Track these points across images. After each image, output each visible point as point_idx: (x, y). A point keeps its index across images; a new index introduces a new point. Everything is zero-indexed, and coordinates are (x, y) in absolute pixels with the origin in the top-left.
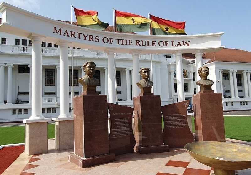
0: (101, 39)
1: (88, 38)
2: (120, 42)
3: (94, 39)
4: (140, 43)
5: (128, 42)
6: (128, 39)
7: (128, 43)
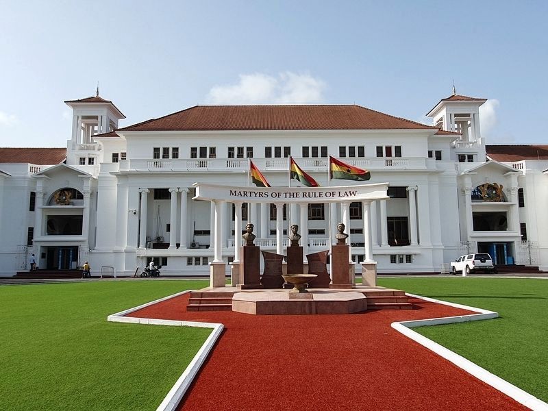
0: (270, 195)
1: (258, 195)
2: (288, 195)
3: (263, 195)
4: (307, 195)
5: (295, 194)
6: (295, 192)
7: (295, 196)
